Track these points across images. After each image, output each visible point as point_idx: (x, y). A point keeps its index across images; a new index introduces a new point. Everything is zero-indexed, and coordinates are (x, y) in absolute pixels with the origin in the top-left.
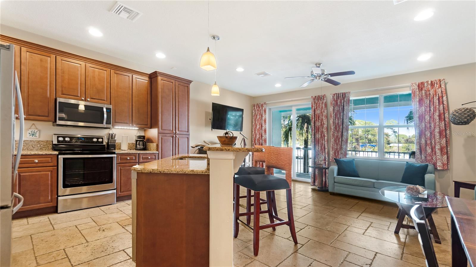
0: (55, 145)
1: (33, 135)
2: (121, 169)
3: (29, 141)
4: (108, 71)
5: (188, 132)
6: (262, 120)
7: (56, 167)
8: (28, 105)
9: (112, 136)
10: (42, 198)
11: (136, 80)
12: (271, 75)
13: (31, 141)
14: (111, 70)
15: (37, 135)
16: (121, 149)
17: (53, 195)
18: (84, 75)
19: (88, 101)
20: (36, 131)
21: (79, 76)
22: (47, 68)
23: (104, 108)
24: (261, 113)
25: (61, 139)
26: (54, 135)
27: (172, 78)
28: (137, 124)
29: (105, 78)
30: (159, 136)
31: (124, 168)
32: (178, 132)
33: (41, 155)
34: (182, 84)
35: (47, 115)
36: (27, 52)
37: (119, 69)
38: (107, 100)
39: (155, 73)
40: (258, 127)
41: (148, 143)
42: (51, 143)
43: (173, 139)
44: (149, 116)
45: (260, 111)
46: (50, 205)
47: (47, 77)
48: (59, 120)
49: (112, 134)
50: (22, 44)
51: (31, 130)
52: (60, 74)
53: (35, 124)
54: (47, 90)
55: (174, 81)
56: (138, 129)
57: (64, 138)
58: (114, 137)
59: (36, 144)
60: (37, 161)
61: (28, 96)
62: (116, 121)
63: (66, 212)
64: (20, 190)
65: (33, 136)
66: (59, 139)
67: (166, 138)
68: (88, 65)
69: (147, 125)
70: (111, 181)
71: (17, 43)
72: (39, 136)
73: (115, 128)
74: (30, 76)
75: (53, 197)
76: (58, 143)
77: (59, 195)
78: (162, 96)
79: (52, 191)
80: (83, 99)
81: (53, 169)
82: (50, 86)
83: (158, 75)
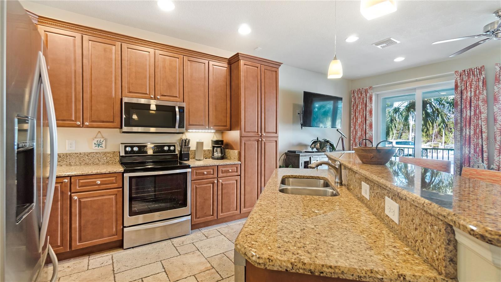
0: (122, 156)
1: (99, 145)
2: (196, 188)
3: (94, 153)
4: (181, 58)
5: (276, 133)
6: (366, 111)
7: (121, 189)
8: (91, 109)
9: (185, 142)
10: (105, 231)
11: (213, 67)
12: (398, 42)
13: (96, 153)
14: (184, 56)
15: (103, 145)
16: (196, 158)
17: (118, 225)
18: (154, 65)
19: (158, 99)
20: (102, 140)
21: (148, 67)
22: (111, 59)
23: (176, 107)
24: (365, 101)
25: (129, 149)
26: (121, 145)
27: (257, 61)
28: (215, 126)
29: (176, 68)
30: (242, 141)
31: (200, 186)
32: (264, 134)
33: (104, 174)
34: (269, 68)
35: (112, 121)
36: (90, 41)
37: (193, 55)
38: (179, 97)
39: (236, 56)
40: (359, 120)
41: (227, 150)
42: (118, 154)
43: (259, 143)
44: (228, 115)
45: (363, 99)
46: (116, 238)
47: (111, 72)
48: (125, 126)
49: (185, 140)
50: (83, 31)
51: (97, 139)
52: (127, 66)
53: (101, 132)
54: (111, 89)
55: (259, 65)
56: (215, 131)
57: (132, 147)
58: (188, 144)
59: (103, 156)
60: (99, 182)
61: (91, 97)
62: (191, 123)
63: (133, 248)
64: (81, 220)
65: (98, 147)
66: (126, 149)
67: (249, 142)
68: (158, 52)
69: (226, 126)
70: (184, 204)
71: (78, 30)
72: (105, 146)
73: (189, 132)
74: (92, 71)
75: (118, 228)
76: (125, 154)
77: (124, 226)
78: (245, 86)
79: (117, 221)
80: (152, 96)
81: (118, 191)
82: (115, 83)
83: (240, 58)
